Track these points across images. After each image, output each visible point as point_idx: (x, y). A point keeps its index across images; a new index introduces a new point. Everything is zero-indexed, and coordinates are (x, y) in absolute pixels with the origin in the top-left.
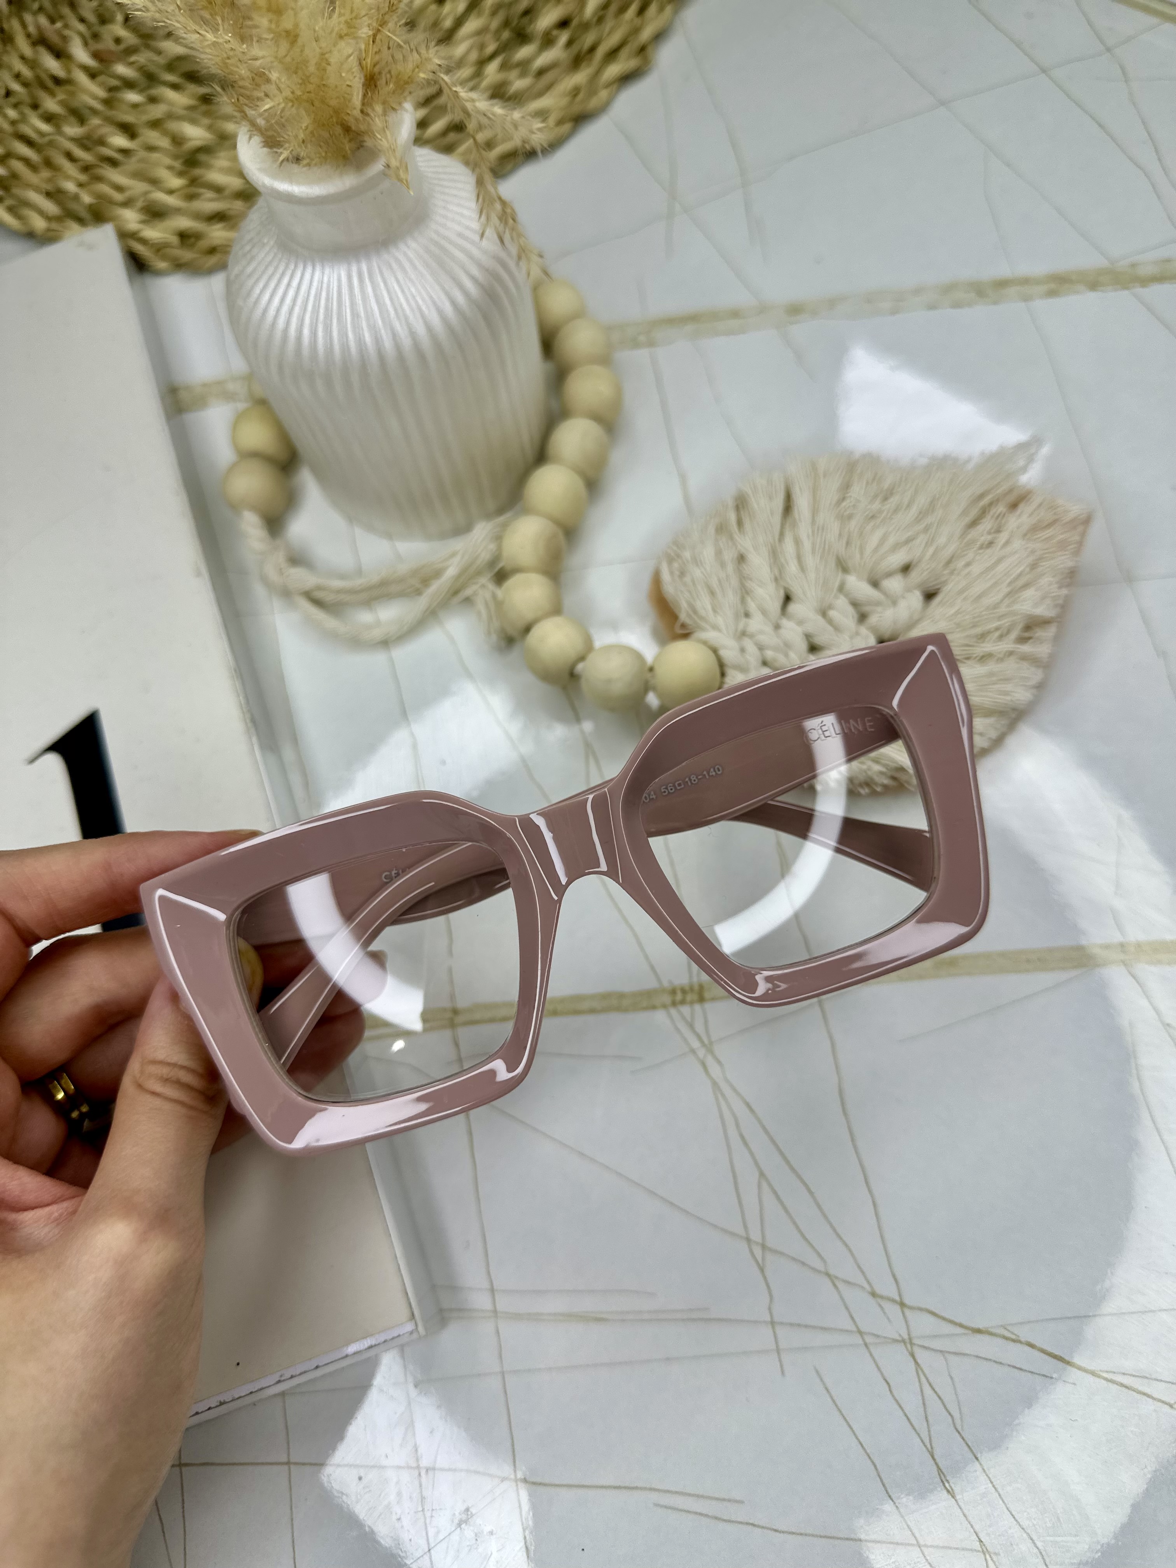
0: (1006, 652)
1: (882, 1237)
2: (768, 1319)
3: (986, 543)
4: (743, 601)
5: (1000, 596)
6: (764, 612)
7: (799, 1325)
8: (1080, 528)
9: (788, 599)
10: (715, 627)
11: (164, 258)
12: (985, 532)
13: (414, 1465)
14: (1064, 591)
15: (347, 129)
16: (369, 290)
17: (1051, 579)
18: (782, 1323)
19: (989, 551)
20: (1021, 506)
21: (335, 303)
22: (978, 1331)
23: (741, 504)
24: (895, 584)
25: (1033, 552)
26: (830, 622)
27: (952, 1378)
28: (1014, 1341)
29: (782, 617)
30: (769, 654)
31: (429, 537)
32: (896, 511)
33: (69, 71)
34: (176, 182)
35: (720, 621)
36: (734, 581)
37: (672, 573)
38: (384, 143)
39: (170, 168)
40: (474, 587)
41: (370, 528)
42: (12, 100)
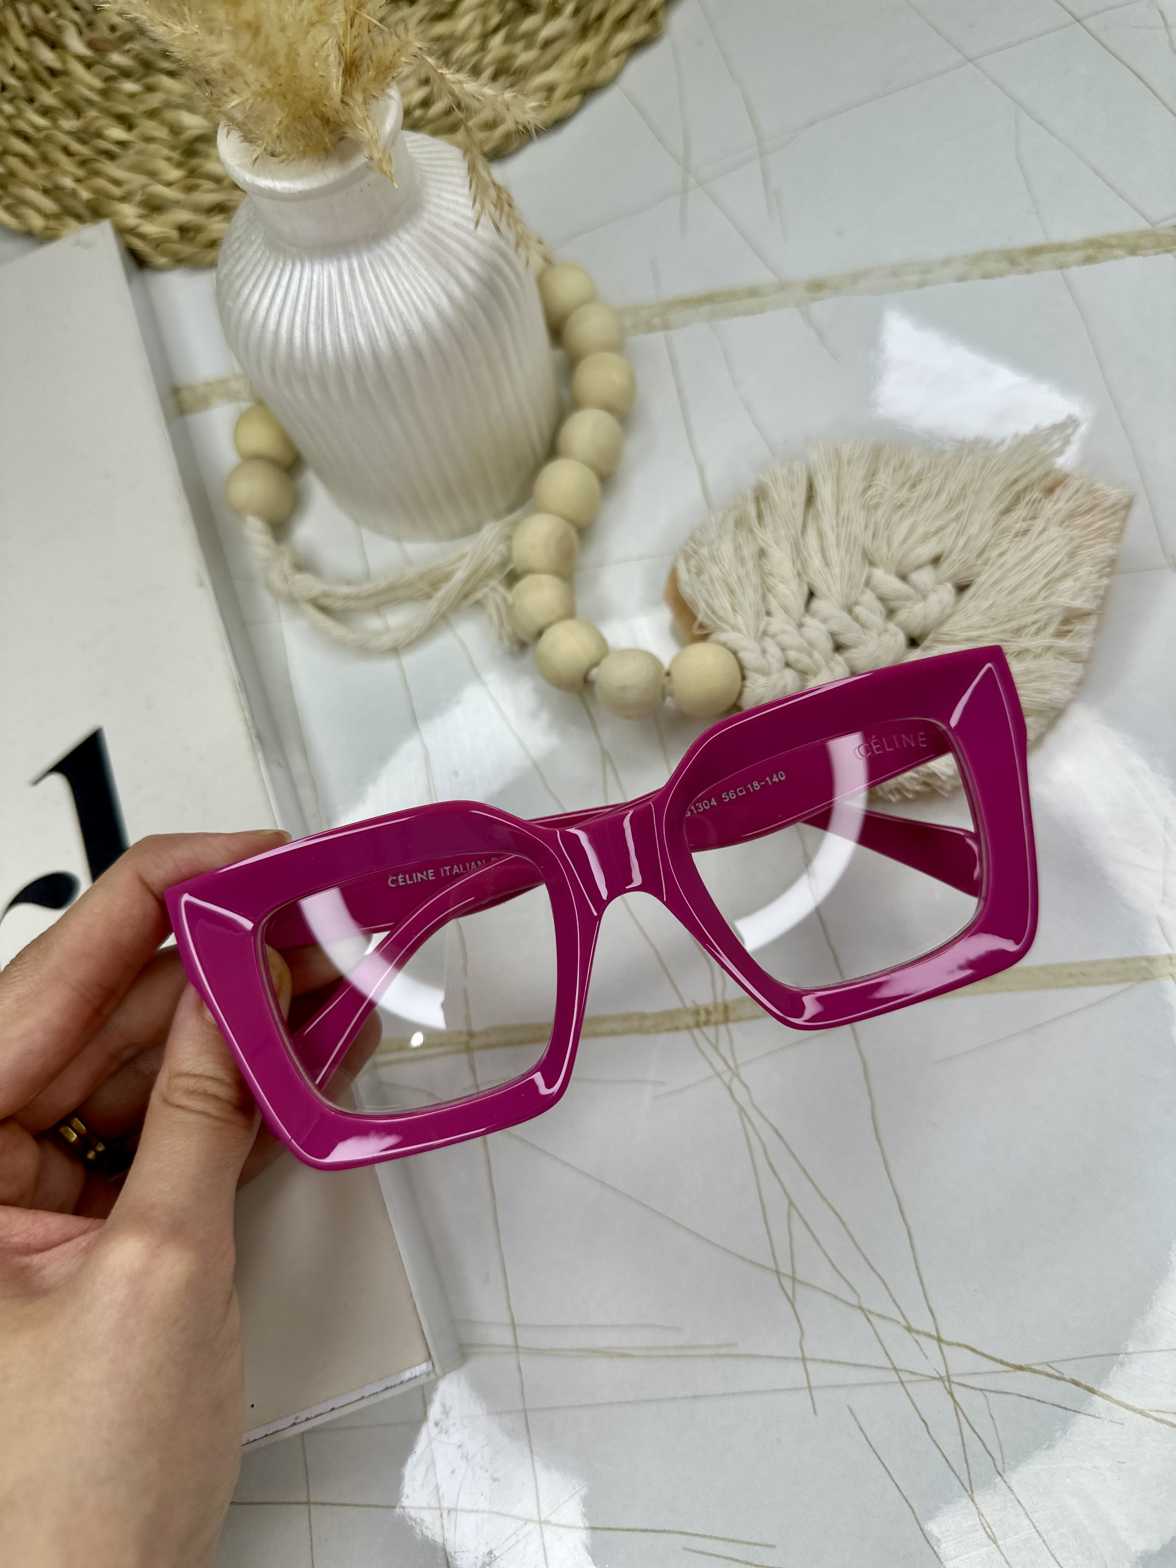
0: (1045, 646)
1: (918, 1268)
2: (800, 1356)
3: (1022, 530)
4: (764, 598)
5: (1037, 587)
6: (786, 611)
7: (832, 1362)
8: (1122, 514)
9: (811, 595)
10: (735, 628)
11: (164, 253)
12: (1020, 520)
13: (438, 1505)
14: (1105, 581)
15: (326, 121)
16: (361, 286)
17: (1091, 569)
18: (813, 1360)
19: (1025, 540)
20: (1058, 491)
21: (326, 302)
22: (1021, 1368)
23: (761, 495)
24: (924, 577)
25: (1071, 540)
26: (857, 619)
27: (992, 1418)
28: (1057, 1378)
29: (807, 615)
30: (792, 655)
31: (438, 538)
32: (925, 499)
33: (64, 62)
34: (175, 174)
35: (740, 621)
36: (755, 579)
37: (689, 571)
38: (366, 134)
39: (168, 159)
40: (485, 590)
41: (378, 530)
42: (8, 94)
